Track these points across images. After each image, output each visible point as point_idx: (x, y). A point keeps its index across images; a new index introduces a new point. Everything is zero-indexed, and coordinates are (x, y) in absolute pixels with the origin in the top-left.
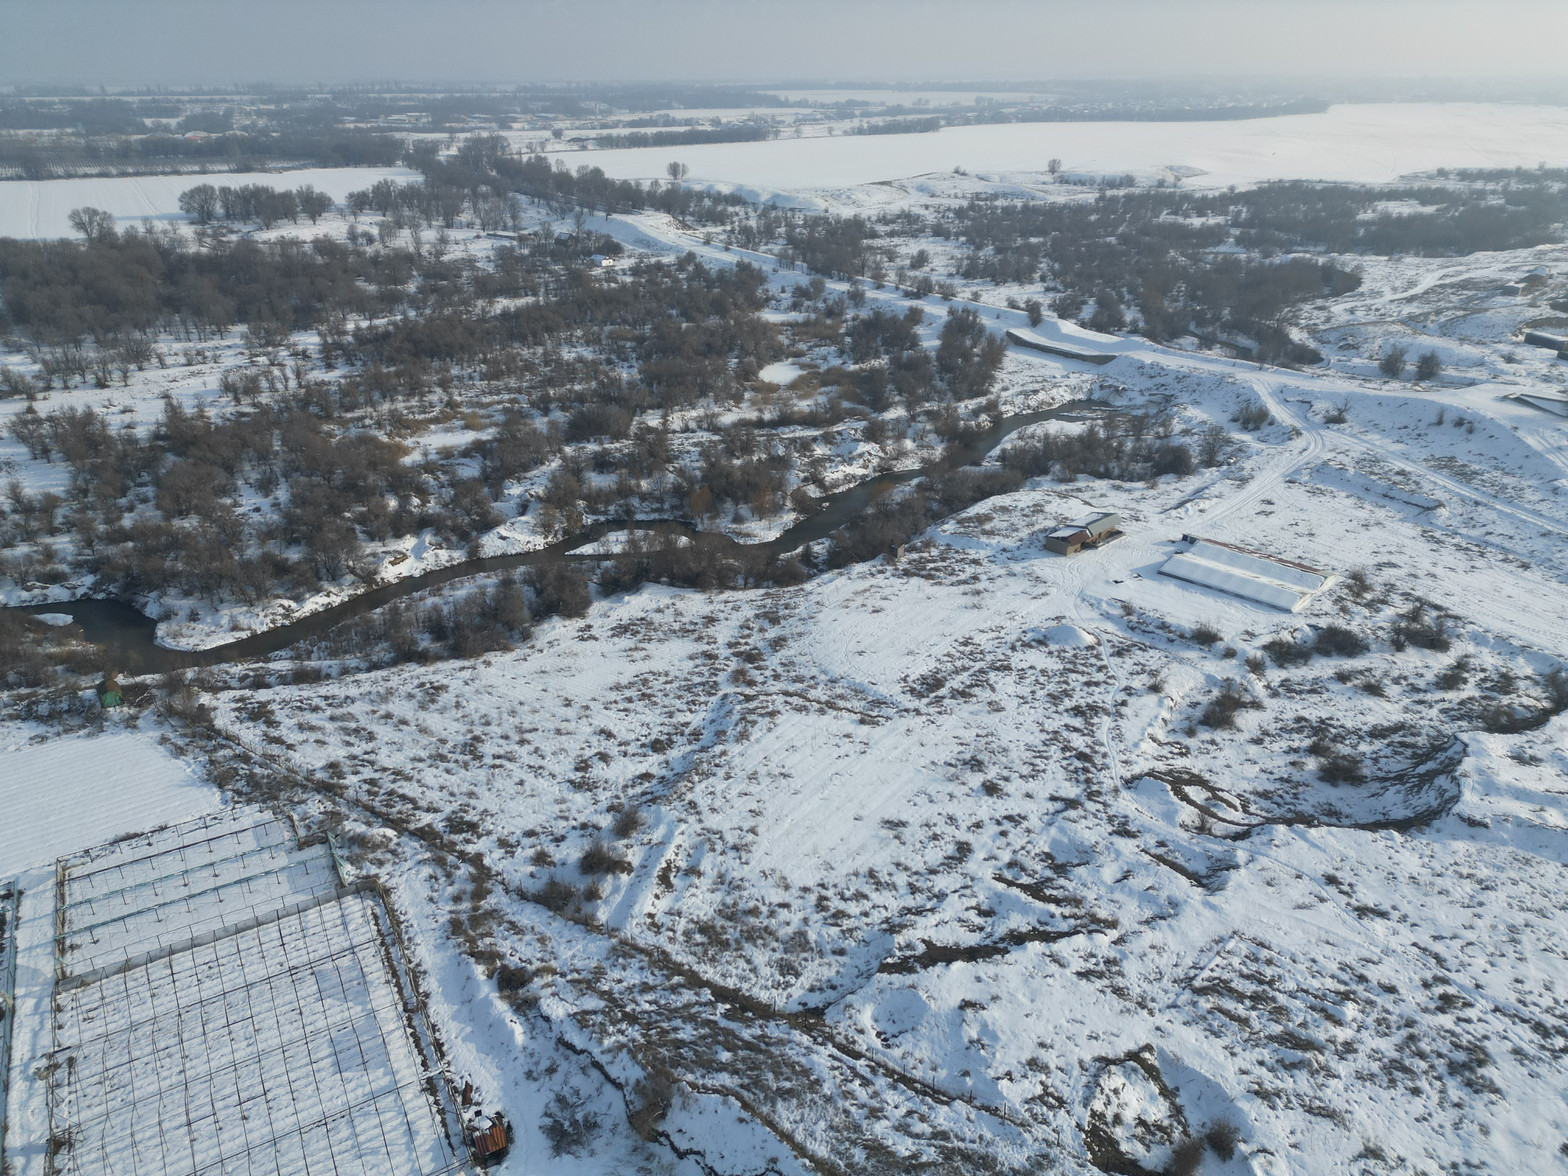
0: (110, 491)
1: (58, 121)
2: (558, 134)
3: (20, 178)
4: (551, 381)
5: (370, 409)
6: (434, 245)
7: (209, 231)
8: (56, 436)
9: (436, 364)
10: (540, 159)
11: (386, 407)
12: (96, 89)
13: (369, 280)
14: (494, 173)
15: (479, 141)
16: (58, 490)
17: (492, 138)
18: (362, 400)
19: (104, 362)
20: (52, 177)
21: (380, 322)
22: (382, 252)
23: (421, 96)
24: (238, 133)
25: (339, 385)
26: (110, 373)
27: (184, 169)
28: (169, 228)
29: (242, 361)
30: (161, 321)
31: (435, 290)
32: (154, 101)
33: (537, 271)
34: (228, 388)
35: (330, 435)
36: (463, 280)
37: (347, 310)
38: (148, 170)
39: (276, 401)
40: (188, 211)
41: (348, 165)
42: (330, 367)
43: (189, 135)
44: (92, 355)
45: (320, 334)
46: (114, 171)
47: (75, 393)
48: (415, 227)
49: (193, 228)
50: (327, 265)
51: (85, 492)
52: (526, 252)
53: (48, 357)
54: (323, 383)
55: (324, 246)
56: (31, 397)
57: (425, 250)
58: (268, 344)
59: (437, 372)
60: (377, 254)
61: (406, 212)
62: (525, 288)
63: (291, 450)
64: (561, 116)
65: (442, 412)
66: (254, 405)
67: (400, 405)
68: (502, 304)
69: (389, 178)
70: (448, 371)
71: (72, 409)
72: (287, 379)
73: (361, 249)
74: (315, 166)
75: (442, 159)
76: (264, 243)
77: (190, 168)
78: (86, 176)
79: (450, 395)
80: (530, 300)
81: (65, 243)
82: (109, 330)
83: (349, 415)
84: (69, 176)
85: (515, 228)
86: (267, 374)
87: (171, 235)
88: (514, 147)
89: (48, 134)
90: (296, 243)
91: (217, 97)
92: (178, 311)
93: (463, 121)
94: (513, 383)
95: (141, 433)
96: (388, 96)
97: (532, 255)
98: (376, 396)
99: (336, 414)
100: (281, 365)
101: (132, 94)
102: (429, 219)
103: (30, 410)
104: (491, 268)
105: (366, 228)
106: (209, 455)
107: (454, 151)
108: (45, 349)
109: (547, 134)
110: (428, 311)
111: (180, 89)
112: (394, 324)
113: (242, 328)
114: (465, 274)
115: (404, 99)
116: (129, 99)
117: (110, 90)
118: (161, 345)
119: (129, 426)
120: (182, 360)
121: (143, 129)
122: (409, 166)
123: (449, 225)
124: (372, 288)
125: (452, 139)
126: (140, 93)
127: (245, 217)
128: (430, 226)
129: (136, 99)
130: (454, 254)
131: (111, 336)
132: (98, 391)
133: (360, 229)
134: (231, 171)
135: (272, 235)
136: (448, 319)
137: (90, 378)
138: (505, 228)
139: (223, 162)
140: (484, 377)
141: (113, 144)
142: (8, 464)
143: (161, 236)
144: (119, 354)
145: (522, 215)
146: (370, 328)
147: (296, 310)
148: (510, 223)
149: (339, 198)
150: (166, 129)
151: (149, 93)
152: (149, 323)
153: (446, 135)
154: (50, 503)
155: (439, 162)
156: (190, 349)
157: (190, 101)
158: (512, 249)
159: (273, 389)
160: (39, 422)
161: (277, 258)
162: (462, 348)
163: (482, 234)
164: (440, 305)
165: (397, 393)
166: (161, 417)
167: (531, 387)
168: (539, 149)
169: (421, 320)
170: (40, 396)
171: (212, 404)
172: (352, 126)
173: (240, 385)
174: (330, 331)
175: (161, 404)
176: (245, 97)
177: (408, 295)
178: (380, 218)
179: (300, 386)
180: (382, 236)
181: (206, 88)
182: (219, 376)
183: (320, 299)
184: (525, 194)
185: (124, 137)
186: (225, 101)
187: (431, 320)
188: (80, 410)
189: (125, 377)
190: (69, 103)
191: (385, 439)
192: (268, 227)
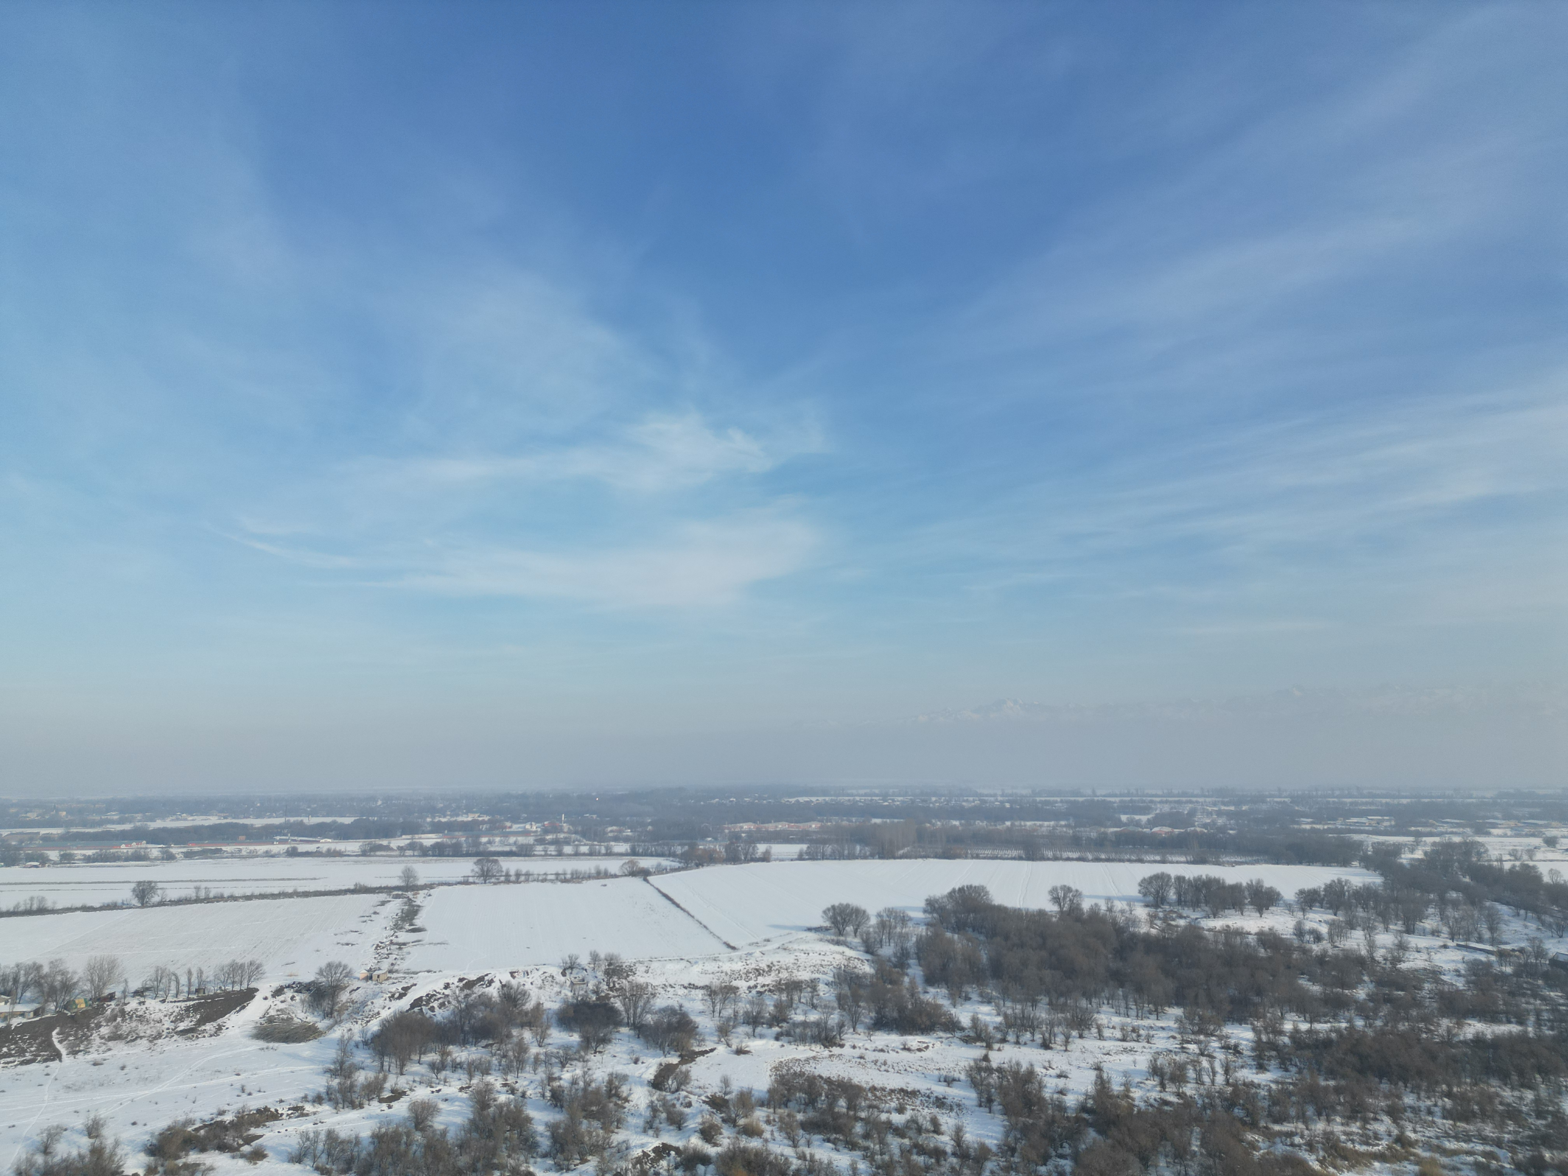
0: (1033, 1155)
1: (1056, 816)
2: (1551, 842)
3: (1020, 858)
4: (1546, 1141)
5: (1301, 1126)
6: (1390, 950)
7: (1161, 915)
8: (1000, 1087)
9: (1385, 1086)
10: (1525, 867)
11: (1320, 1126)
12: (1089, 792)
13: (1313, 979)
14: (1467, 879)
15: (1450, 846)
16: (992, 1143)
17: (1465, 843)
18: (1293, 1112)
19: (1052, 1024)
20: (1043, 858)
21: (1322, 1027)
22: (1330, 952)
23: (1384, 801)
24: (1198, 829)
25: (1270, 1090)
26: (1055, 1035)
27: (1148, 858)
28: (1127, 908)
29: (1173, 1045)
30: (1106, 993)
31: (1388, 1000)
32: (1131, 801)
33: (1524, 995)
34: (1156, 1071)
35: (1253, 1146)
36: (1424, 993)
37: (1286, 1008)
38: (1118, 857)
39: (1201, 1095)
40: (1145, 895)
41: (1301, 863)
42: (1261, 1067)
43: (1156, 829)
44: (1044, 1015)
45: (1254, 1029)
46: (1090, 856)
47: (1024, 1050)
48: (1369, 929)
49: (1147, 910)
50: (1270, 959)
51: (1013, 1150)
52: (1508, 970)
53: (1009, 1012)
54: (1252, 1084)
55: (1268, 939)
56: (989, 1047)
57: (1379, 954)
58: (1200, 1032)
59: (1386, 1097)
60: (1324, 953)
61: (1360, 913)
62: (1506, 1013)
63: (1210, 1155)
64: (1554, 823)
65: (1389, 1148)
66: (1179, 1095)
67: (1338, 1128)
68: (1473, 1028)
69: (1344, 878)
70: (1399, 1097)
71: (1018, 1064)
72: (1214, 1073)
73: (1308, 946)
74: (1267, 862)
75: (1404, 862)
76: (1210, 930)
77: (1152, 858)
78: (1068, 859)
79: (1402, 1129)
80: (1515, 1028)
81: (1041, 913)
82: (1062, 995)
83: (1277, 1128)
84: (1056, 859)
85: (1493, 941)
86: (1195, 1063)
87: (1127, 915)
88: (1494, 854)
89: (1047, 825)
90: (1240, 933)
91: (1184, 799)
92: (1122, 985)
93: (1432, 825)
94: (1489, 1130)
95: (1071, 1101)
96: (1349, 800)
97: (1517, 974)
98: (1310, 1111)
99: (1262, 1124)
100: (1211, 1057)
101: (1115, 796)
102: (1386, 922)
103: (986, 1058)
104: (1460, 984)
105: (1315, 926)
106: (1128, 1140)
107: (1419, 855)
108: (1009, 1004)
109: (1537, 841)
110: (1379, 1023)
111: (1154, 792)
112: (1338, 1031)
113: (1177, 1011)
114: (1427, 986)
115: (1366, 804)
116: (1112, 799)
117: (1098, 792)
118: (1103, 1016)
119: (1062, 1092)
120: (1118, 1034)
121: (1119, 823)
122: (1367, 868)
123: (1410, 931)
124: (1316, 989)
125: (1417, 843)
126: (1121, 795)
127: (1195, 904)
128: (1387, 930)
129: (1117, 799)
130: (1413, 962)
131: (1062, 1000)
132: (1042, 1051)
133: (1308, 926)
134: (1188, 862)
135: (1218, 924)
136: (1402, 1036)
137: (1038, 1037)
138: (1480, 940)
139: (1181, 854)
140: (1447, 1114)
141: (1094, 835)
142: (959, 1105)
143: (1119, 915)
144: (1066, 1019)
145: (1503, 927)
146: (1310, 1031)
147: (1233, 1001)
148: (1487, 935)
149: (1289, 894)
150: (1138, 824)
151: (1128, 795)
152: (1096, 994)
153: (1411, 839)
154: (983, 1153)
155: (1401, 865)
156: (1127, 1024)
157: (1161, 802)
158: (1489, 965)
159: (1199, 1081)
160: (989, 1070)
161: (1220, 946)
162: (1419, 1073)
163: (1450, 943)
164: (1394, 1018)
165: (1335, 1112)
166: (1091, 1089)
167: (1517, 1142)
168: (1525, 857)
169: (1370, 1032)
170: (996, 1046)
171: (1138, 1085)
172: (1308, 827)
173: (1167, 1070)
174: (1266, 1029)
175: (1093, 1075)
176: (1208, 800)
177: (1356, 1002)
178: (1330, 917)
179: (1228, 1083)
180: (1331, 935)
181: (1175, 792)
182: (1149, 1057)
183: (1259, 992)
184: (1507, 904)
185: (1103, 830)
186: (1191, 802)
187: (1382, 1033)
188: (1024, 1067)
189: (1067, 1042)
190: (1067, 802)
191: (1316, 1166)
192: (1215, 915)
